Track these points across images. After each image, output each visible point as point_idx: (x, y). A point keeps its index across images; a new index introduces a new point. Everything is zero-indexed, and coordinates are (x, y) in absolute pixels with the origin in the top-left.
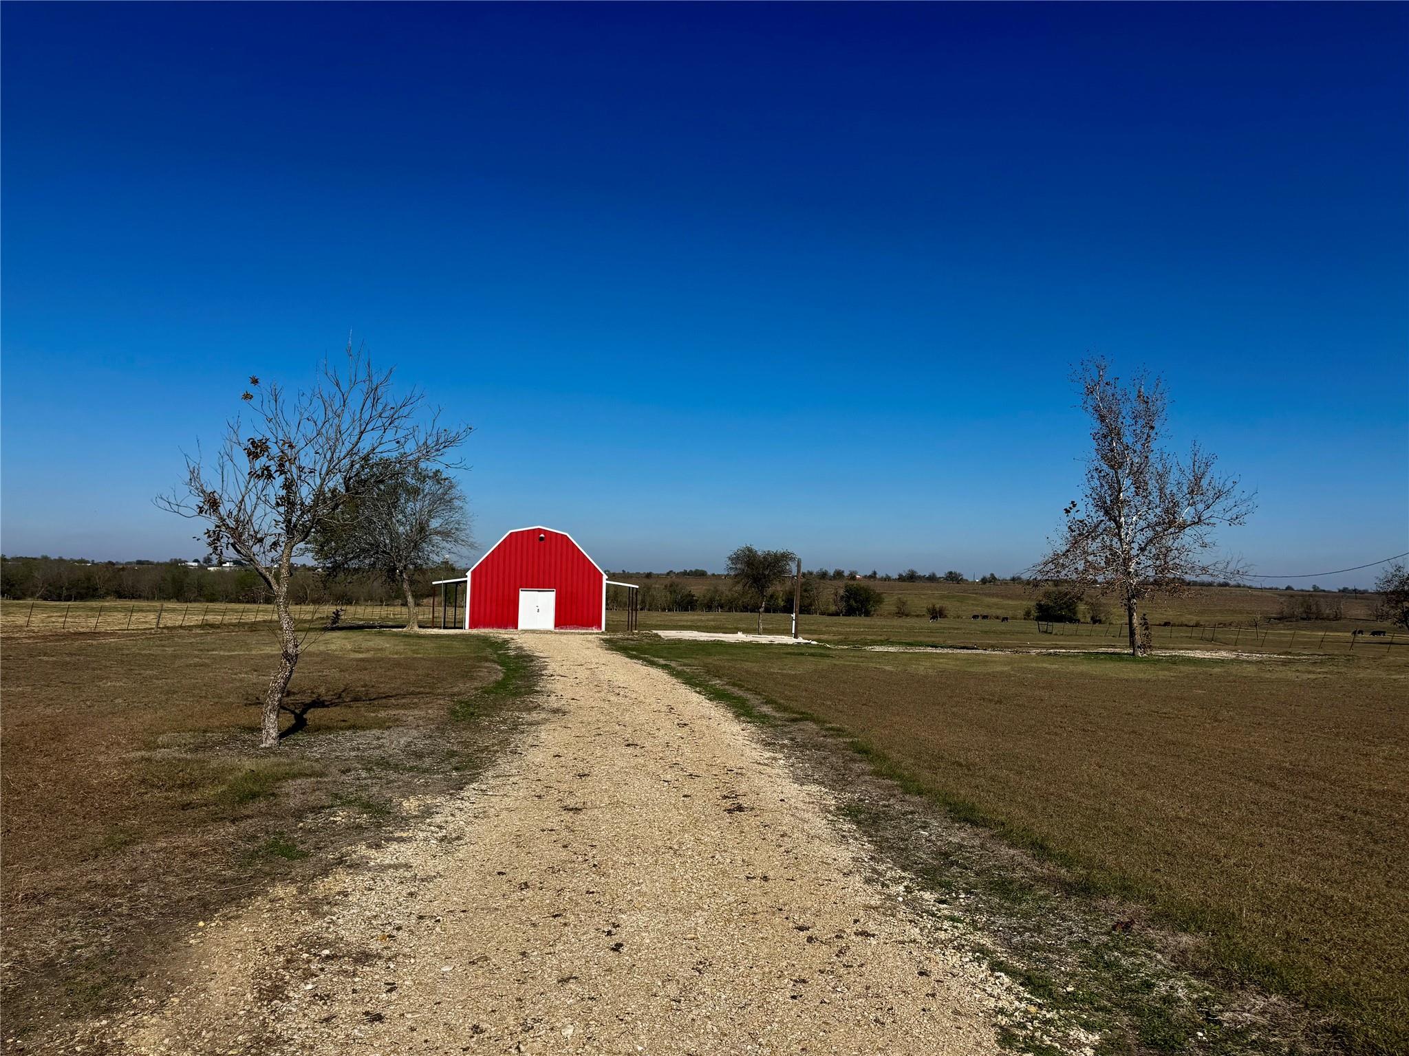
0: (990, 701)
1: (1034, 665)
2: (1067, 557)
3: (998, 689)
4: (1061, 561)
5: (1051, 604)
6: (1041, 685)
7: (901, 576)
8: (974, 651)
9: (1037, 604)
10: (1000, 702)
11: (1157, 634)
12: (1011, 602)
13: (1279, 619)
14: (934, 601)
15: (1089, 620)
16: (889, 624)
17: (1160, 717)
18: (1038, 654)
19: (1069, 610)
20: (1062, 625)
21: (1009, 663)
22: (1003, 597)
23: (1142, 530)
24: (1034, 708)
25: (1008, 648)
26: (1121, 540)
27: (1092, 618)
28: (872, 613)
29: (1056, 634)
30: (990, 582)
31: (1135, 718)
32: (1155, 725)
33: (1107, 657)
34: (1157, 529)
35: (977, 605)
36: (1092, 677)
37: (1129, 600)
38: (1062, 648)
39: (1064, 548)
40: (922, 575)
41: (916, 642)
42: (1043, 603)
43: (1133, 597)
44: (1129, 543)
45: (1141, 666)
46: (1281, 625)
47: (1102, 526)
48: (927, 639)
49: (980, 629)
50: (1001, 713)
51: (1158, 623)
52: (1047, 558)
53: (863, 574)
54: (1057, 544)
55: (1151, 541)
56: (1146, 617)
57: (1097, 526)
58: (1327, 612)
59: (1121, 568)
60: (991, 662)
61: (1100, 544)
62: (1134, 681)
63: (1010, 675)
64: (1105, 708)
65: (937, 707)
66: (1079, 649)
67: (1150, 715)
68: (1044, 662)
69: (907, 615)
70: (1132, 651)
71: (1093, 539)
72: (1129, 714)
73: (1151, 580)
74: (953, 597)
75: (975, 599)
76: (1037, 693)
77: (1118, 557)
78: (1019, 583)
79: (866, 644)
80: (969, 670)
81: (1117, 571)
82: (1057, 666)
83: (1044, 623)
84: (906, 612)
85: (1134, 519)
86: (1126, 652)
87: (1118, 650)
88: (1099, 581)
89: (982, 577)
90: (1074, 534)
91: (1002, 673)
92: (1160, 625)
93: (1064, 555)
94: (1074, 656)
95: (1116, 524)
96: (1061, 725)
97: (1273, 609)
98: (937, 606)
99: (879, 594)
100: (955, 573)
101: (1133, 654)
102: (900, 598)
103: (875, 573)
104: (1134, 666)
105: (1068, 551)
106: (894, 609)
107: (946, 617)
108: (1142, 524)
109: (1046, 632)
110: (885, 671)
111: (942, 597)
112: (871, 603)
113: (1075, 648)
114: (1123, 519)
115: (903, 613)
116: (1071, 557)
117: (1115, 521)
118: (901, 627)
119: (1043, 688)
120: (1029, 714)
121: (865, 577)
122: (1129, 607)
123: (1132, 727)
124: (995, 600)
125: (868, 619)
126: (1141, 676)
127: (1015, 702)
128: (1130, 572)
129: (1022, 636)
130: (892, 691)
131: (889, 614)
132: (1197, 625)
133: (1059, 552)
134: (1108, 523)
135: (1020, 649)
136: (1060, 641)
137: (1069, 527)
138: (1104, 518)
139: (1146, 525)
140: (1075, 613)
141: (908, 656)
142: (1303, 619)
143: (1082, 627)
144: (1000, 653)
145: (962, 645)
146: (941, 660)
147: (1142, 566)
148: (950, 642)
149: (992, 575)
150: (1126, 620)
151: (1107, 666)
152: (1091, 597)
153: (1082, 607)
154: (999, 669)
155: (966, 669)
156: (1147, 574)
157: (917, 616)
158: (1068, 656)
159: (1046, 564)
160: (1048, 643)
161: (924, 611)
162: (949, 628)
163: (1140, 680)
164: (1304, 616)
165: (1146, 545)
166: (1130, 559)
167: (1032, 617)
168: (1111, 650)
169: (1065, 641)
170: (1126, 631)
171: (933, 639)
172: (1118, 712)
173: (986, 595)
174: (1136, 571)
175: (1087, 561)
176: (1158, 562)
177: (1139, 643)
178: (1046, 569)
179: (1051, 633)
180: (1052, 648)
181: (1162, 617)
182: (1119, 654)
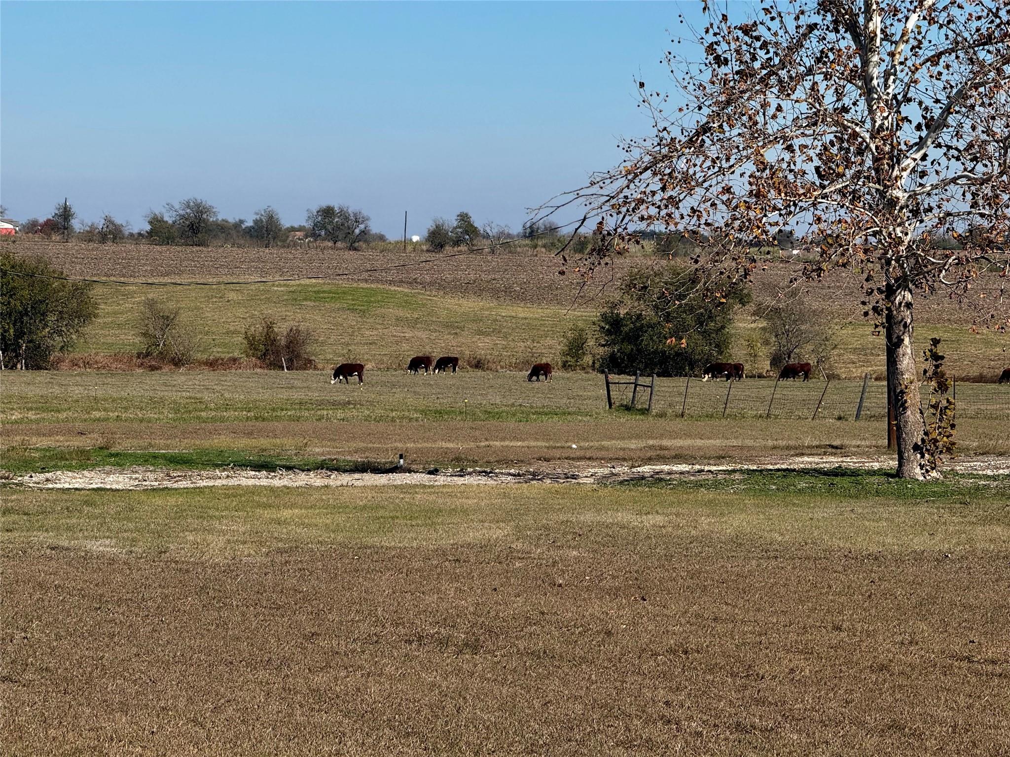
0: (443, 643)
1: (588, 517)
2: (700, 150)
3: (468, 604)
4: (682, 165)
5: (649, 314)
6: (607, 584)
7: (157, 223)
8: (398, 479)
9: (604, 317)
10: (474, 647)
11: (972, 409)
12: (521, 311)
14: (270, 311)
15: (766, 365)
16: (113, 393)
17: (977, 674)
18: (602, 481)
19: (705, 334)
20: (678, 383)
21: (507, 516)
22: (496, 293)
23: (934, 60)
24: (583, 659)
25: (508, 463)
26: (868, 91)
27: (775, 360)
28: (54, 355)
29: (662, 415)
30: (457, 242)
31: (901, 681)
32: (962, 700)
33: (820, 483)
34: (982, 55)
35: (413, 324)
36: (769, 552)
37: (890, 292)
38: (679, 458)
39: (692, 120)
40: (232, 219)
41: (204, 452)
42: (622, 312)
43: (903, 282)
44: (896, 103)
45: (922, 509)
47: (813, 45)
48: (242, 443)
49: (422, 403)
50: (475, 684)
51: (974, 372)
52: (636, 153)
53: (24, 220)
54: (670, 109)
55: (962, 95)
56: (940, 350)
57: (797, 45)
59: (868, 189)
60: (453, 511)
61: (804, 107)
62: (899, 560)
63: (510, 555)
64: (807, 652)
65: (262, 674)
66: (731, 458)
67: (946, 670)
68: (618, 505)
69: (177, 363)
70: (894, 464)
71: (785, 89)
72: (882, 668)
73: (961, 227)
74: (337, 295)
75: (406, 304)
76: (595, 608)
77: (860, 152)
78: (549, 247)
79: (28, 465)
80: (375, 540)
81: (856, 197)
82: (659, 519)
83: (624, 378)
84: (176, 350)
85: (911, 25)
86: (876, 466)
87: (851, 463)
88: (799, 233)
89: (430, 225)
90: (724, 70)
91: (485, 547)
92: (981, 379)
93: (691, 142)
94: (716, 485)
95: (856, 37)
96: (667, 712)
98: (282, 329)
99: (80, 291)
100: (344, 214)
101: (898, 474)
102: (151, 304)
103: (66, 214)
104: (900, 511)
105: (705, 129)
106: (132, 340)
107: (308, 364)
108: (937, 38)
109: (628, 408)
110: (87, 557)
111: (296, 298)
112: (52, 318)
113: (720, 458)
114: (877, 19)
115: (162, 356)
116: (713, 152)
117: (852, 28)
118: (156, 403)
119: (615, 593)
120: (565, 682)
121: (32, 228)
122: (890, 317)
123: (890, 709)
124: (470, 304)
125: (42, 376)
126: (920, 542)
127: (521, 644)
128: (892, 203)
129: (553, 423)
130: (107, 628)
131: (116, 357)
133: (675, 132)
134: (831, 36)
135: (545, 467)
136: (674, 435)
137: (710, 49)
138: (817, 19)
139: (946, 45)
140: (721, 347)
141: (172, 501)
143: (740, 388)
144: (483, 480)
145: (359, 458)
146: (286, 513)
147: (931, 180)
148: (318, 451)
149: (464, 218)
150: (880, 364)
151: (819, 514)
152: (771, 288)
153: (743, 323)
154: (473, 535)
155: (370, 541)
156: (947, 207)
157: (212, 364)
158: (699, 485)
159: (633, 174)
160: (633, 444)
161: (236, 346)
162: (321, 404)
163: (919, 557)
165: (947, 111)
166: (896, 158)
167: (588, 359)
168: (831, 462)
169: (688, 436)
170: (879, 398)
171: (264, 442)
172: (848, 663)
173: (442, 286)
174: (913, 196)
175: (762, 165)
176: (980, 168)
177: (918, 438)
178: (634, 193)
179: (645, 412)
180: (649, 460)
181: (990, 352)
182: (855, 473)
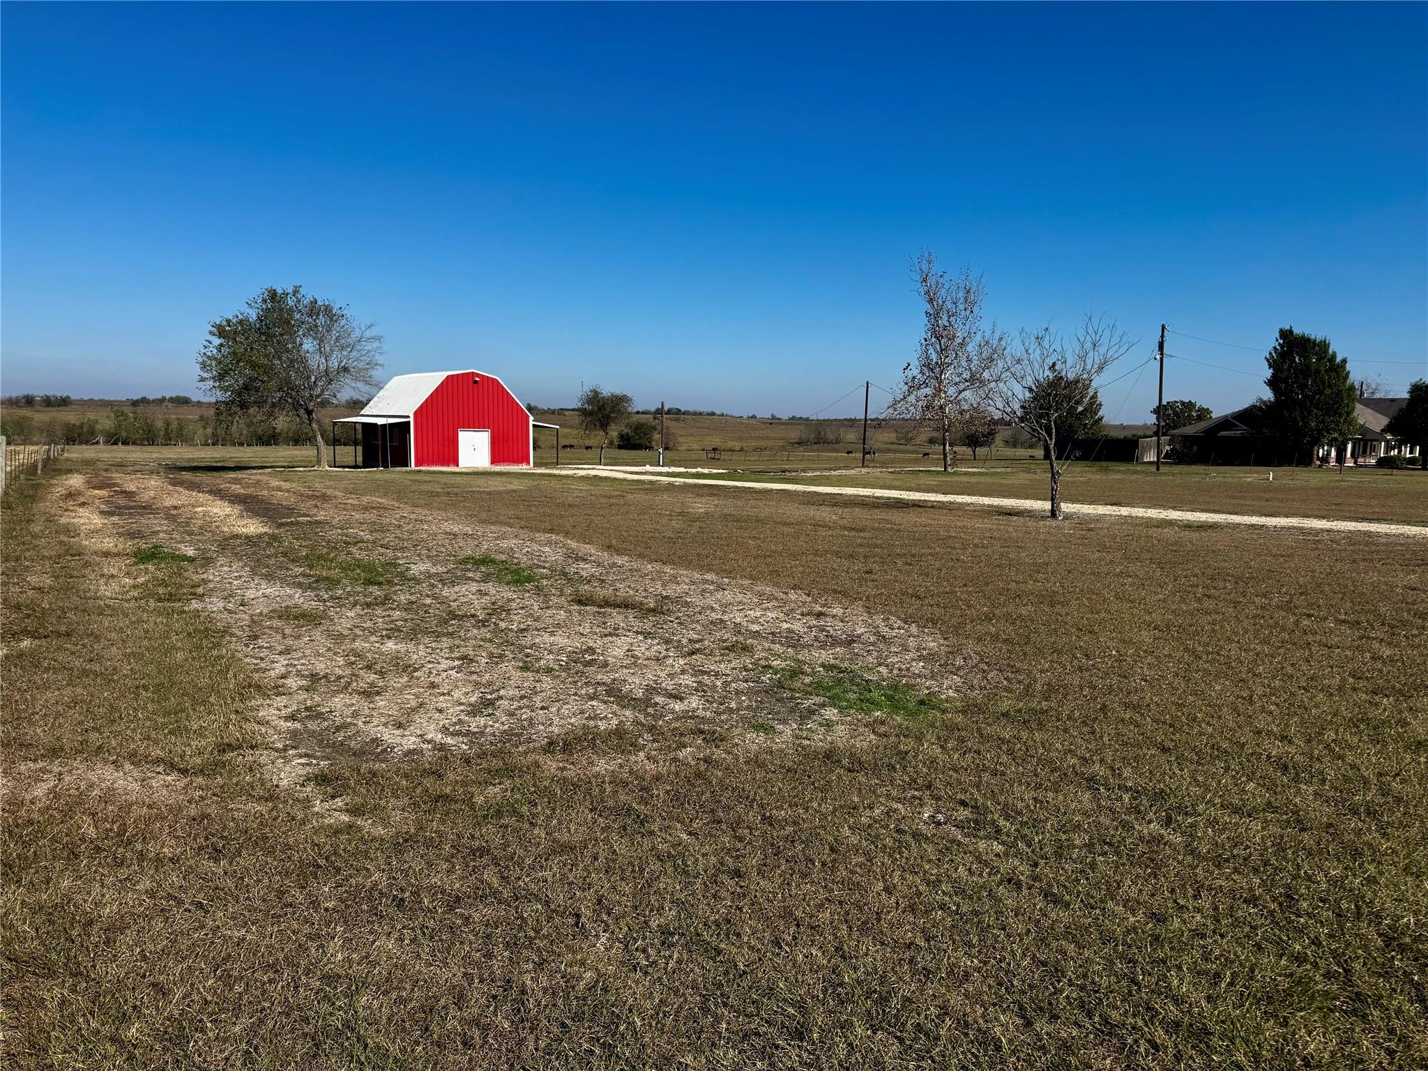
13: (799, 443)
46: (801, 449)
58: (831, 437)
97: (794, 435)
132: (742, 450)
142: (816, 443)
153: (657, 436)
164: (816, 441)
